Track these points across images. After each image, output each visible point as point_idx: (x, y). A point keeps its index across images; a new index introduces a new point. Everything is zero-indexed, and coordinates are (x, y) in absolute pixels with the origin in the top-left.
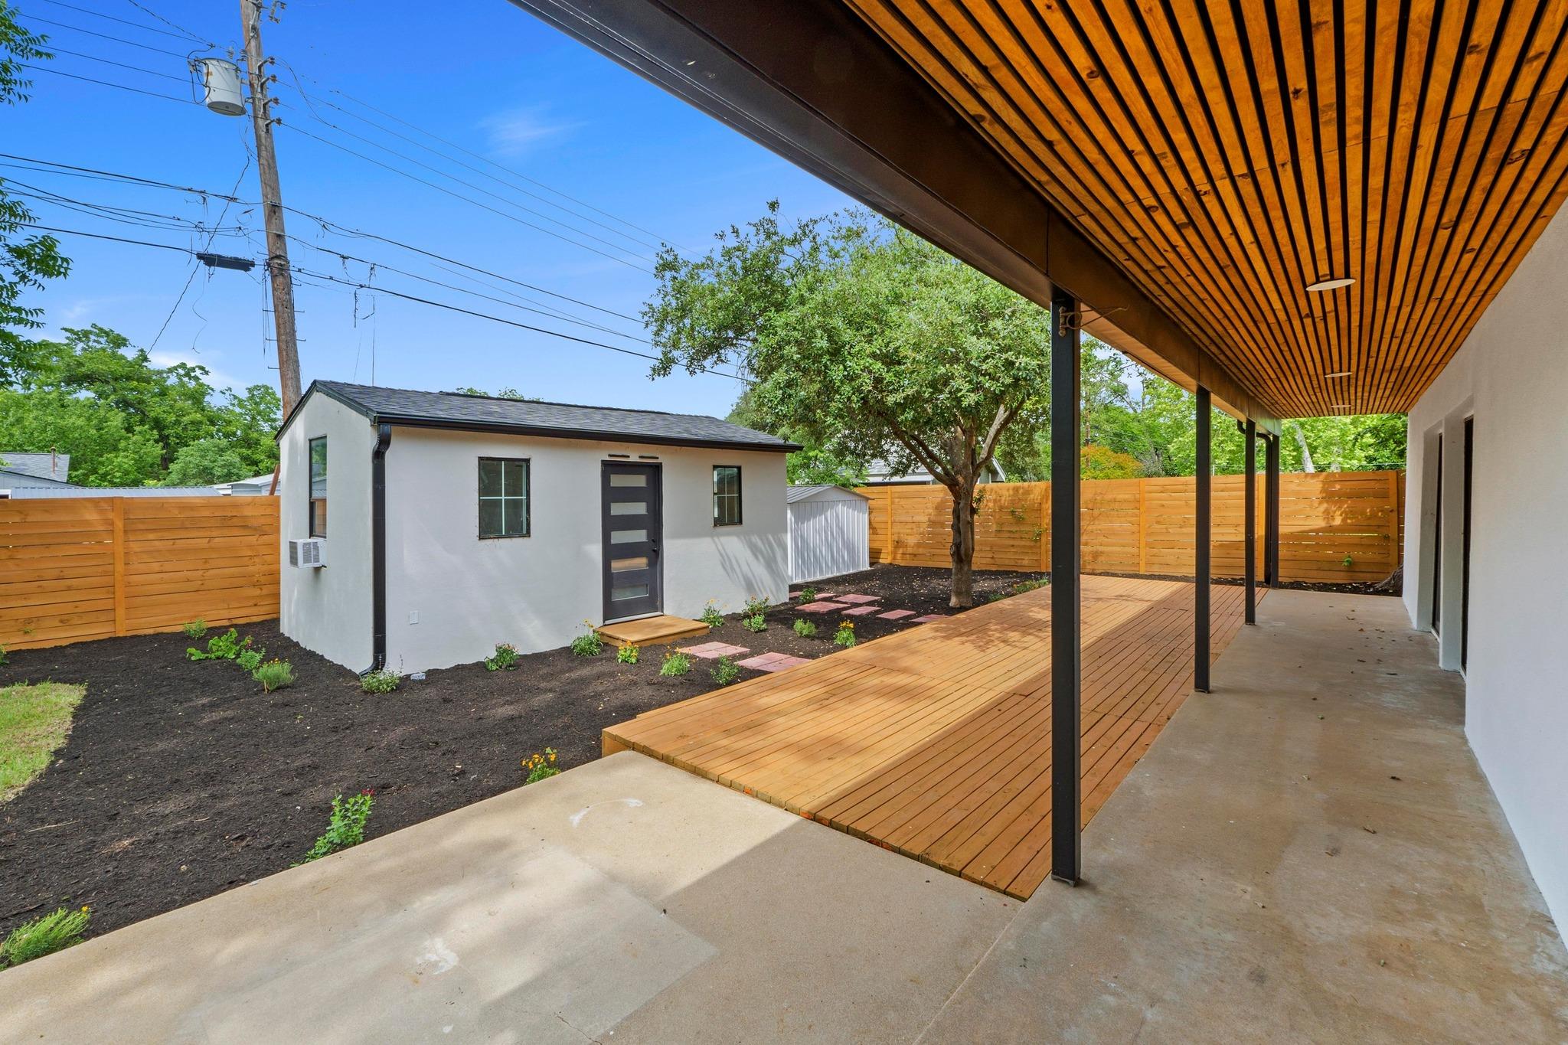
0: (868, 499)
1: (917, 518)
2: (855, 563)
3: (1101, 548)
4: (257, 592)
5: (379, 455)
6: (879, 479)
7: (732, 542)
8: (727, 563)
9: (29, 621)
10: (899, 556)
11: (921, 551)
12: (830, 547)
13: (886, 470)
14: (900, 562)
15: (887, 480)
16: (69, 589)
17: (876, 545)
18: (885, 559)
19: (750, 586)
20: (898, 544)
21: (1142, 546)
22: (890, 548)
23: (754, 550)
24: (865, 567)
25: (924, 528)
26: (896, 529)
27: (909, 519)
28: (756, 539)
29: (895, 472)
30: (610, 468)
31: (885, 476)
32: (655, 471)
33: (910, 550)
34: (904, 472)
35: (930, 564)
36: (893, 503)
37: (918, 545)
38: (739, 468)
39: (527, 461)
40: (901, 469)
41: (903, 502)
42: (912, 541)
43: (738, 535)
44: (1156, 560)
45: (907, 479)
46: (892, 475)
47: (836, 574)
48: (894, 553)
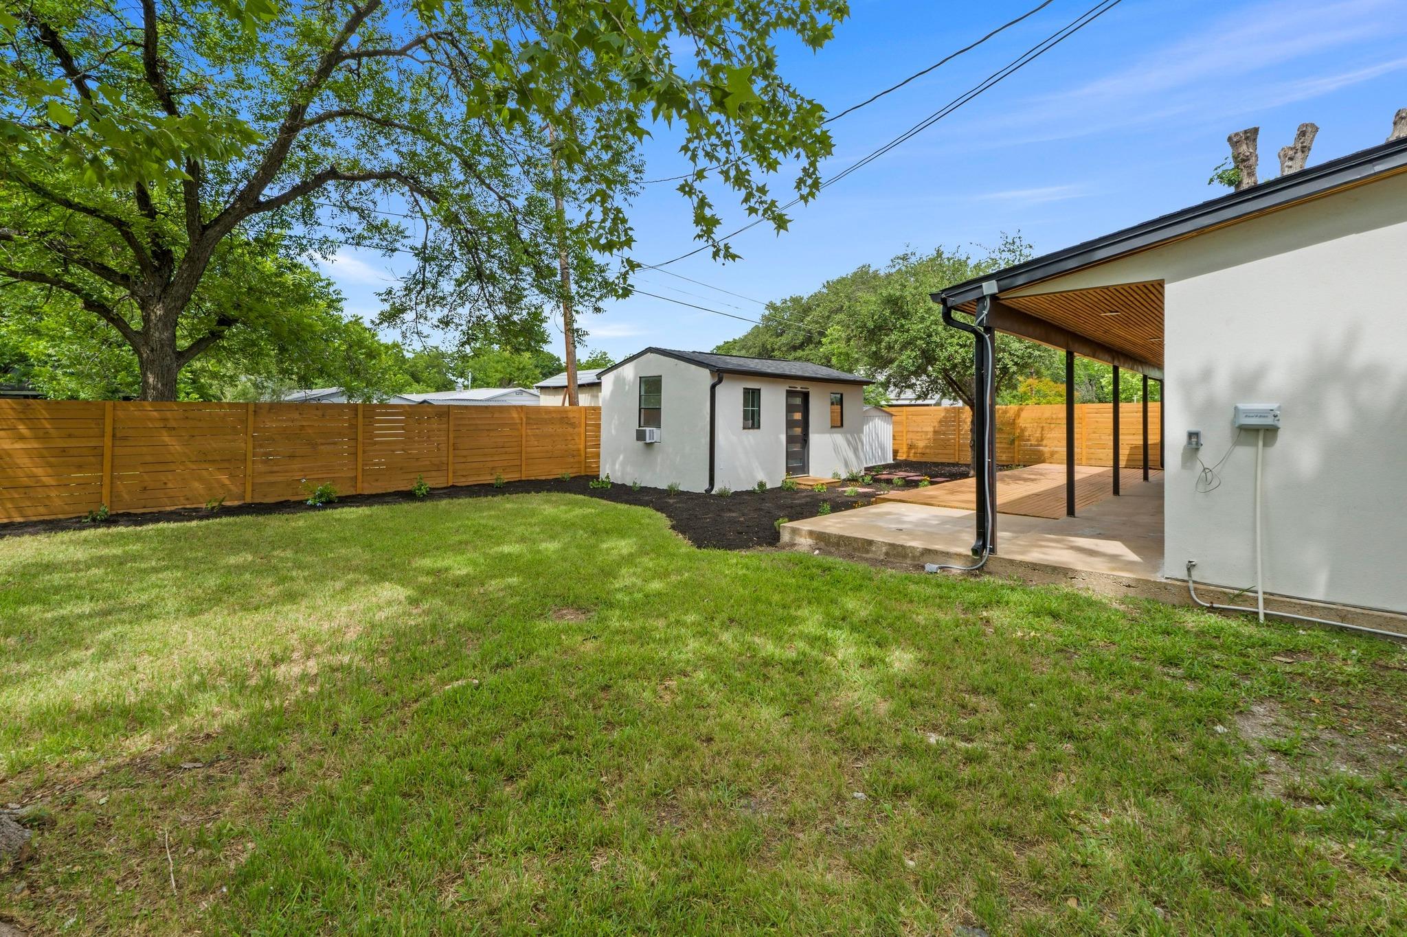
0: (892, 415)
1: (924, 429)
2: (885, 459)
3: (1056, 449)
4: (572, 460)
5: (713, 387)
6: (907, 402)
7: (839, 438)
8: (836, 449)
9: (493, 468)
10: (911, 455)
11: (928, 451)
12: (871, 446)
13: (914, 396)
14: (912, 458)
15: (913, 402)
16: (506, 453)
17: (896, 447)
18: (902, 457)
19: (846, 464)
20: (911, 447)
21: (1084, 447)
22: (905, 449)
23: (849, 443)
24: (890, 461)
25: (930, 435)
26: (910, 436)
27: (919, 430)
28: (849, 436)
29: (919, 397)
30: (790, 394)
31: (911, 400)
32: (806, 396)
33: (920, 451)
34: (925, 398)
35: (935, 460)
36: (907, 418)
37: (926, 447)
38: (842, 395)
39: (759, 390)
40: (924, 395)
41: (915, 418)
42: (921, 444)
43: (841, 433)
44: (1092, 456)
45: (926, 402)
46: (916, 399)
47: (874, 464)
48: (908, 453)
